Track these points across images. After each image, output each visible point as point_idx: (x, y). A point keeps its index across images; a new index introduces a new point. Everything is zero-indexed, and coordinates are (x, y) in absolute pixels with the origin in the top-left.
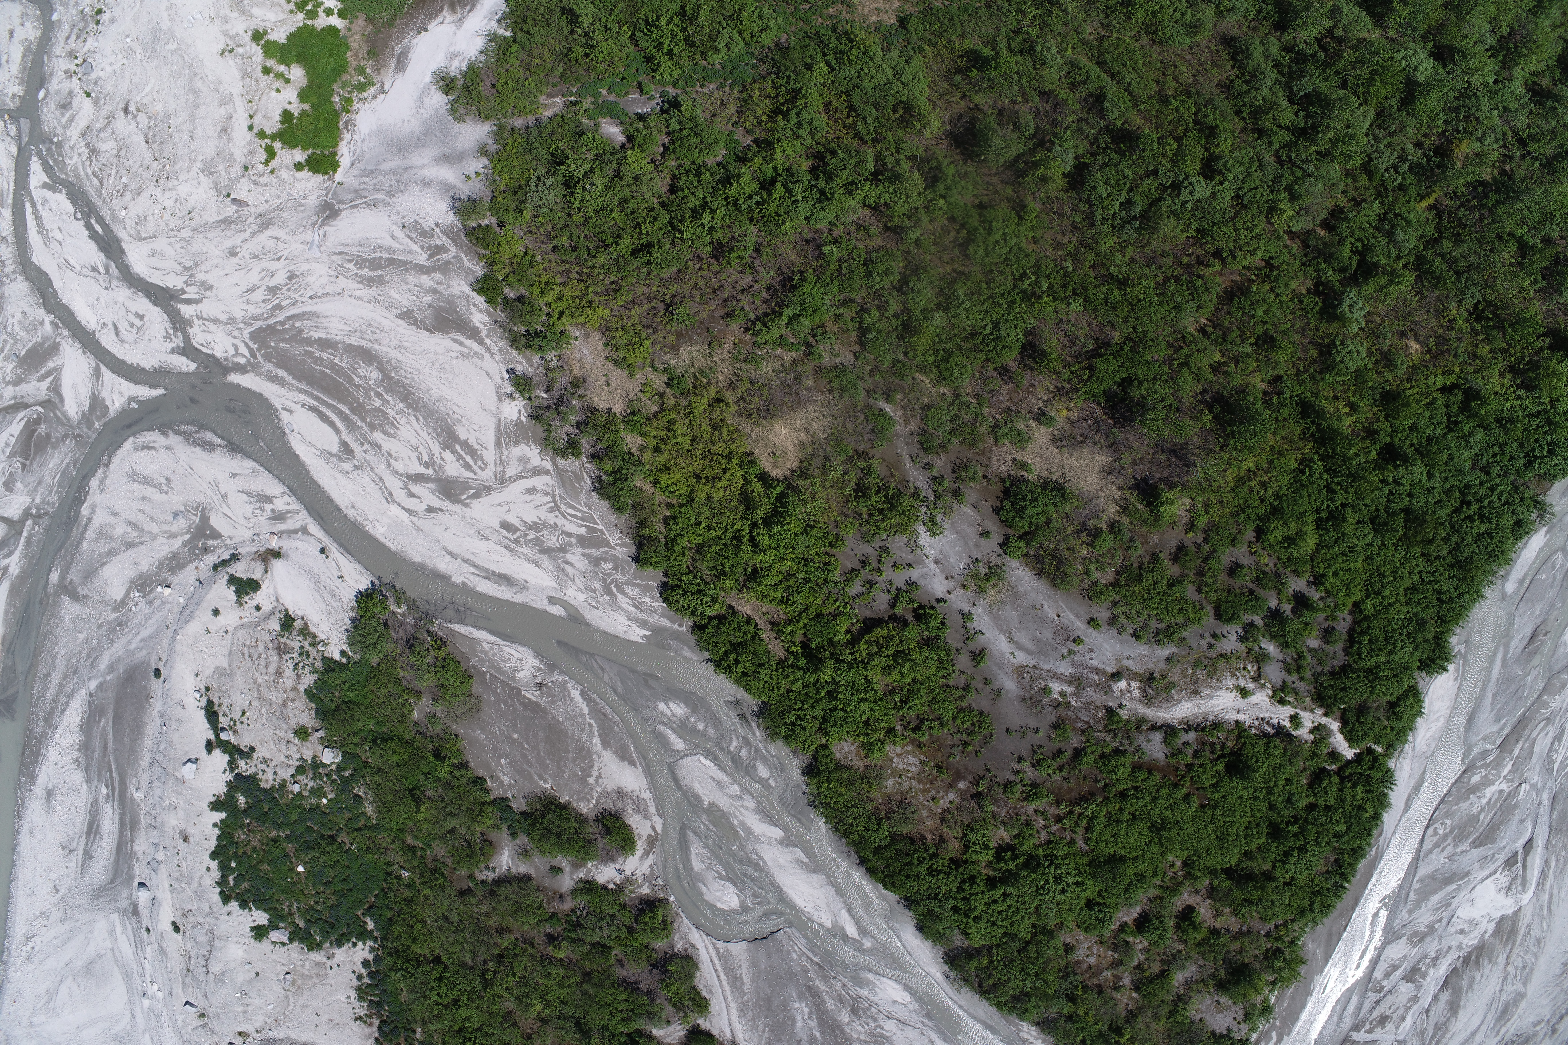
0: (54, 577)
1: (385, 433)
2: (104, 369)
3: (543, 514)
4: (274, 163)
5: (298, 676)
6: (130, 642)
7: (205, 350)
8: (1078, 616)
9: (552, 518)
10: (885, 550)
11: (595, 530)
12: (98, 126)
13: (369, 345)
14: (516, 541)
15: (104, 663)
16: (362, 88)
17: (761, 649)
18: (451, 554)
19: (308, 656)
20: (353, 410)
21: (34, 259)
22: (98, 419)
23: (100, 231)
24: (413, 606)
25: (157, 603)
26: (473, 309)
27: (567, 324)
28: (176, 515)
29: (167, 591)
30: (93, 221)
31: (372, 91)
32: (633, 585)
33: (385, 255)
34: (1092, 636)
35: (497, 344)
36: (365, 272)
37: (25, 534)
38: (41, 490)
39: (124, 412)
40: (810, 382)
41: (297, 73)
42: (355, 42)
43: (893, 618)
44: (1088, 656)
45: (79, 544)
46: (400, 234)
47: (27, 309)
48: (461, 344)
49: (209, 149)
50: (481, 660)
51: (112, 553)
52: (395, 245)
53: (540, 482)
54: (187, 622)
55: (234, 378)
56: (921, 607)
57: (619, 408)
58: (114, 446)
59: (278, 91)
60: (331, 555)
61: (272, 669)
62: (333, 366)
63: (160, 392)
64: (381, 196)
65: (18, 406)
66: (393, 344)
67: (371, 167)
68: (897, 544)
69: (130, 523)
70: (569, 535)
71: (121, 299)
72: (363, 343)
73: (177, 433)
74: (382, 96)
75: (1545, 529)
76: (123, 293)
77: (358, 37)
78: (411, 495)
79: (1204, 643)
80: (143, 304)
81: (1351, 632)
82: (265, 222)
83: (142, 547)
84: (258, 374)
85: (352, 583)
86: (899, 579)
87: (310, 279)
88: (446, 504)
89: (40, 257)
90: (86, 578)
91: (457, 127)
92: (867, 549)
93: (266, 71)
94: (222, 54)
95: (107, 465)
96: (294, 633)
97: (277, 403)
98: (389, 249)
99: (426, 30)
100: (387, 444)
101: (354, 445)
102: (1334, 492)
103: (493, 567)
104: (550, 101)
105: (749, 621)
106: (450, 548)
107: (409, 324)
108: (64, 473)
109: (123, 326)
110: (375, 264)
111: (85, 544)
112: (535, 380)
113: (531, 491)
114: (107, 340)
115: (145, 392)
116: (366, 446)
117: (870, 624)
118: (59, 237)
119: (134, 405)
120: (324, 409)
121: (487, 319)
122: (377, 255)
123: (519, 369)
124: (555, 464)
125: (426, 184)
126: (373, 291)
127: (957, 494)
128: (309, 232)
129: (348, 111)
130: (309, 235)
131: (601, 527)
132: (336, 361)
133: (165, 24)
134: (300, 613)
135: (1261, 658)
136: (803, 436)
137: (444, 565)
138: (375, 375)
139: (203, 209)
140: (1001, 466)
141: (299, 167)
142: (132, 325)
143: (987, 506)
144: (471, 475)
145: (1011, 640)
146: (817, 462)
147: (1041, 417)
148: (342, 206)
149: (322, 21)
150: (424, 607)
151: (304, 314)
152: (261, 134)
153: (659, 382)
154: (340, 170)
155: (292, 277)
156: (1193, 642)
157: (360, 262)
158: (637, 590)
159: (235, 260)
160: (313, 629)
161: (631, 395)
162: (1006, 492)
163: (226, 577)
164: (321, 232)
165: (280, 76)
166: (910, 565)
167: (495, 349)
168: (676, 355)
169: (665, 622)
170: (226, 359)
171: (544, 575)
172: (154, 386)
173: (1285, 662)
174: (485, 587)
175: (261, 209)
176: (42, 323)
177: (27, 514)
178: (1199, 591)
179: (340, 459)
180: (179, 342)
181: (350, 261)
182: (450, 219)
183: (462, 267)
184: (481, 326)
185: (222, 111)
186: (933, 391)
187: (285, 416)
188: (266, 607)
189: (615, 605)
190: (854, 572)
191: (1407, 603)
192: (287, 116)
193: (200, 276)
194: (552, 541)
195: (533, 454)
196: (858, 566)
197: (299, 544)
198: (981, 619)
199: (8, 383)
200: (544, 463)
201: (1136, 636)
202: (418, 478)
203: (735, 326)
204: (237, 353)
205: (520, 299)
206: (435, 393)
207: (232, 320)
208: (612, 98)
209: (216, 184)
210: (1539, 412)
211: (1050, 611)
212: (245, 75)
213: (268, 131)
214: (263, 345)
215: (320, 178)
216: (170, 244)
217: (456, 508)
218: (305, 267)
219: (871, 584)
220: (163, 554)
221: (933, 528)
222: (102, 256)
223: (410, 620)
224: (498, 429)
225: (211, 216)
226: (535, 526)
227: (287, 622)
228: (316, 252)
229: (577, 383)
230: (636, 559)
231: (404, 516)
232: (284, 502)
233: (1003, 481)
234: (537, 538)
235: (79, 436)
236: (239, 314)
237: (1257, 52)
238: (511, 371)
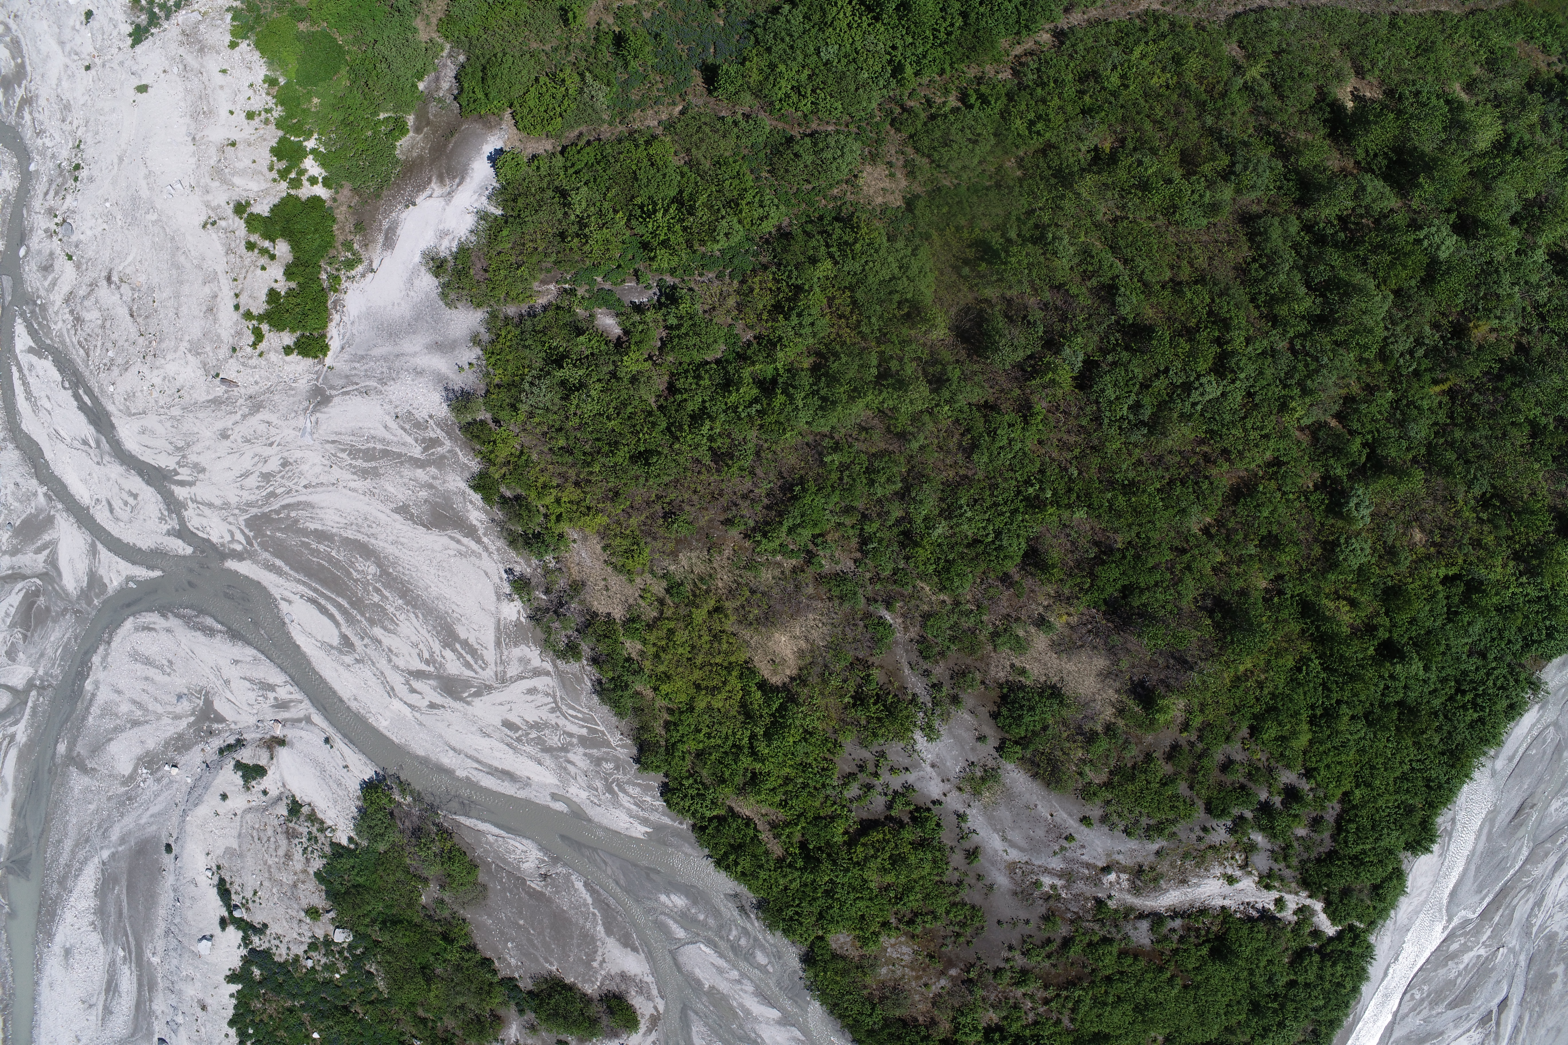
0: (62, 748)
1: (385, 629)
2: (100, 546)
3: (544, 715)
4: (262, 346)
5: (308, 860)
6: (140, 817)
7: (200, 534)
8: (1070, 815)
9: (553, 719)
10: (882, 755)
11: (596, 731)
12: (82, 292)
13: (366, 539)
14: (518, 740)
15: (115, 834)
16: (350, 264)
17: (760, 851)
18: (454, 749)
19: (316, 841)
20: (352, 604)
21: (24, 427)
22: (98, 596)
23: (89, 403)
24: (418, 798)
25: (165, 781)
26: (470, 506)
27: (565, 527)
28: (180, 697)
29: (175, 771)
30: (81, 392)
31: (360, 268)
32: (634, 784)
33: (379, 446)
34: (1083, 834)
35: (495, 543)
36: (359, 463)
37: (30, 704)
38: (43, 662)
39: (122, 591)
40: (810, 590)
41: (282, 249)
42: (341, 213)
43: (889, 818)
44: (1079, 852)
45: (84, 718)
46: (393, 425)
47: (19, 480)
48: (458, 542)
49: (195, 330)
50: (486, 850)
51: (118, 730)
52: (389, 436)
53: (540, 683)
54: (196, 805)
55: (232, 564)
56: (918, 809)
57: (618, 613)
58: (114, 625)
59: (263, 268)
60: (336, 745)
61: (281, 852)
62: (330, 559)
63: (157, 573)
64: (373, 383)
65: (15, 576)
66: (390, 539)
67: (361, 352)
68: (895, 751)
69: (134, 702)
70: (571, 735)
71: (113, 476)
72: (360, 537)
73: (177, 616)
74: (371, 275)
75: (1537, 707)
76: (116, 470)
77: (344, 208)
78: (413, 691)
79: (1193, 836)
80: (136, 483)
81: (1339, 819)
82: (256, 405)
83: (147, 726)
84: (256, 562)
85: (357, 773)
86: (896, 782)
87: (304, 467)
88: (448, 701)
89: (30, 424)
90: (93, 751)
91: (448, 313)
92: (865, 754)
93: (250, 246)
94: (204, 227)
95: (109, 643)
96: (302, 818)
97: (276, 593)
98: (383, 441)
99: (414, 204)
100: (388, 640)
101: (354, 639)
102: (1330, 690)
103: (496, 764)
104: (544, 288)
105: (748, 821)
106: (453, 743)
107: (406, 519)
108: (65, 647)
109: (117, 504)
110: (369, 455)
111: (90, 719)
112: (534, 582)
113: (532, 691)
114: (102, 516)
115: (142, 573)
116: (366, 641)
117: (867, 826)
118: (48, 405)
119: (132, 585)
120: (323, 602)
121: (483, 517)
122: (371, 445)
123: (518, 569)
124: (555, 666)
125: (419, 372)
126: (368, 483)
127: (955, 700)
128: (301, 418)
129: (336, 290)
130: (301, 421)
131: (601, 728)
132: (333, 553)
133: (145, 193)
134: (307, 800)
135: (1250, 848)
136: (803, 644)
137: (448, 760)
138: (373, 569)
139: (192, 387)
140: (999, 672)
141: (288, 350)
142: (126, 503)
143: (984, 712)
144: (472, 674)
145: (1004, 839)
146: (817, 669)
147: (1041, 622)
148: (334, 392)
149: (306, 191)
150: (428, 799)
151: (299, 503)
152: (248, 315)
153: (658, 588)
154: (330, 354)
155: (285, 464)
156: (1183, 836)
157: (354, 452)
158: (638, 789)
159: (227, 443)
160: (320, 815)
161: (631, 601)
162: (1004, 698)
163: (233, 763)
164: (313, 419)
165: (264, 251)
166: (907, 769)
167: (492, 548)
168: (676, 561)
169: (666, 820)
170: (223, 545)
171: (547, 773)
172: (151, 568)
173: (1272, 852)
174: (489, 782)
175: (252, 390)
176: (35, 494)
177: (30, 685)
178: (1191, 788)
179: (341, 652)
180: (174, 524)
181: (344, 451)
182: (443, 410)
183: (457, 462)
184: (478, 524)
185: (207, 290)
186: (934, 598)
187: (284, 606)
188: (274, 792)
189: (616, 804)
190: (851, 776)
191: (1396, 792)
192: (273, 295)
193: (193, 458)
194: (554, 740)
195: (533, 655)
196: (856, 770)
197: (303, 733)
198: (976, 819)
199: (5, 553)
200: (545, 664)
201: (1127, 832)
202: (419, 675)
203: (734, 533)
204: (233, 540)
205: (518, 498)
206: (434, 591)
207: (226, 506)
208: (607, 286)
209: (204, 364)
210: (1539, 598)
211: (1043, 811)
212: (229, 251)
213: (255, 312)
214: (259, 533)
215: (310, 361)
216: (160, 422)
217: (458, 705)
218: (298, 454)
219: (869, 787)
220: (169, 734)
221: (930, 733)
222: (92, 428)
223: (416, 811)
224: (498, 628)
225: (201, 395)
226: (536, 726)
227: (295, 808)
228: (308, 440)
229: (577, 587)
230: (637, 760)
231: (407, 711)
232: (286, 692)
233: (1001, 686)
234: (539, 738)
235: (78, 611)
236: (233, 500)
237: (1276, 233)
238: (509, 571)
